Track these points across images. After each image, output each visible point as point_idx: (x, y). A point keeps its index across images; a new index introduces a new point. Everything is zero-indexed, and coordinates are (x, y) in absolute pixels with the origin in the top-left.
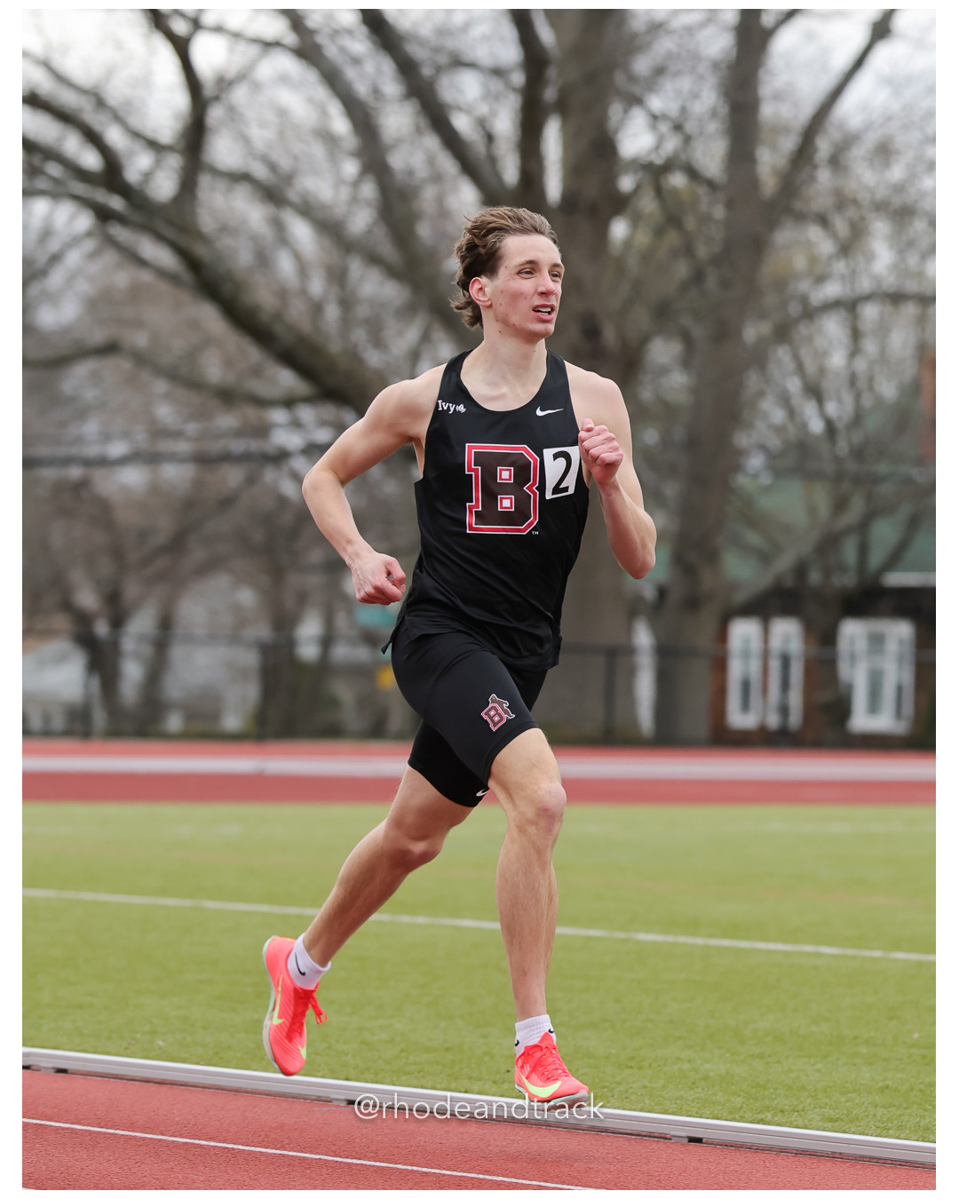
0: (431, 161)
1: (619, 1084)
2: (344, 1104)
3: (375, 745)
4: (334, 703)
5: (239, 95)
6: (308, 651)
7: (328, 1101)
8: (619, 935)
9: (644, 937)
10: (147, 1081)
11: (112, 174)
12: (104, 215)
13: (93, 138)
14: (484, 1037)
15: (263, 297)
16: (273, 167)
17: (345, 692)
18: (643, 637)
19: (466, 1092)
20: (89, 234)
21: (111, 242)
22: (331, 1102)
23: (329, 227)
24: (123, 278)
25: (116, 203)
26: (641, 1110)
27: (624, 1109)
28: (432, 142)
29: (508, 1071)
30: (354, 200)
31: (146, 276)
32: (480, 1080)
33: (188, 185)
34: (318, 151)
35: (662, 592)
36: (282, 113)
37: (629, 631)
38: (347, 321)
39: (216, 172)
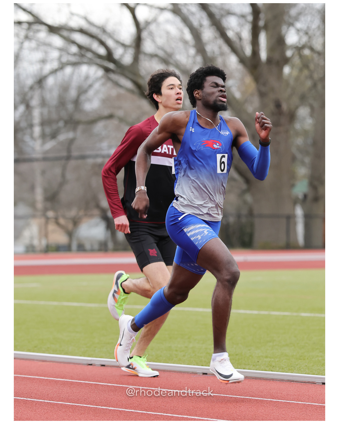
0: (220, 48)
1: (297, 365)
2: (202, 374)
5: (153, 27)
7: (195, 373)
8: (295, 314)
9: (304, 314)
11: (110, 56)
12: (107, 70)
13: (102, 43)
14: (249, 350)
16: (165, 52)
18: (299, 212)
19: (244, 369)
20: (102, 77)
21: (109, 79)
22: (197, 374)
24: (114, 92)
25: (111, 66)
26: (305, 374)
27: (299, 373)
28: (220, 42)
29: (258, 362)
30: (194, 63)
31: (122, 91)
32: (249, 365)
33: (136, 59)
34: (181, 45)
35: (305, 196)
36: (168, 33)
37: (294, 209)
39: (145, 54)
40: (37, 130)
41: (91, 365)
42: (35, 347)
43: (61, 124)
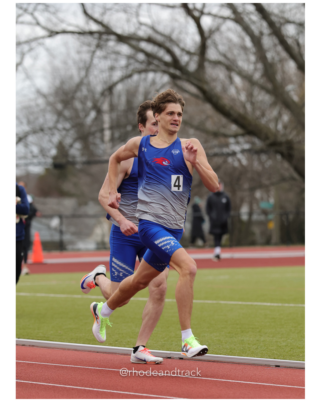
0: (279, 54)
2: (275, 367)
3: (268, 247)
4: (253, 234)
5: (216, 36)
6: (245, 217)
7: (269, 366)
11: (175, 63)
12: (173, 77)
13: (169, 51)
15: (225, 101)
17: (257, 230)
20: (168, 83)
21: (176, 85)
23: (247, 78)
25: (178, 73)
28: (280, 48)
30: (256, 69)
31: (187, 96)
33: (200, 65)
34: (242, 52)
36: (229, 40)
38: (254, 110)
39: (210, 61)
40: (107, 134)
41: (170, 358)
42: (116, 341)
43: (129, 128)
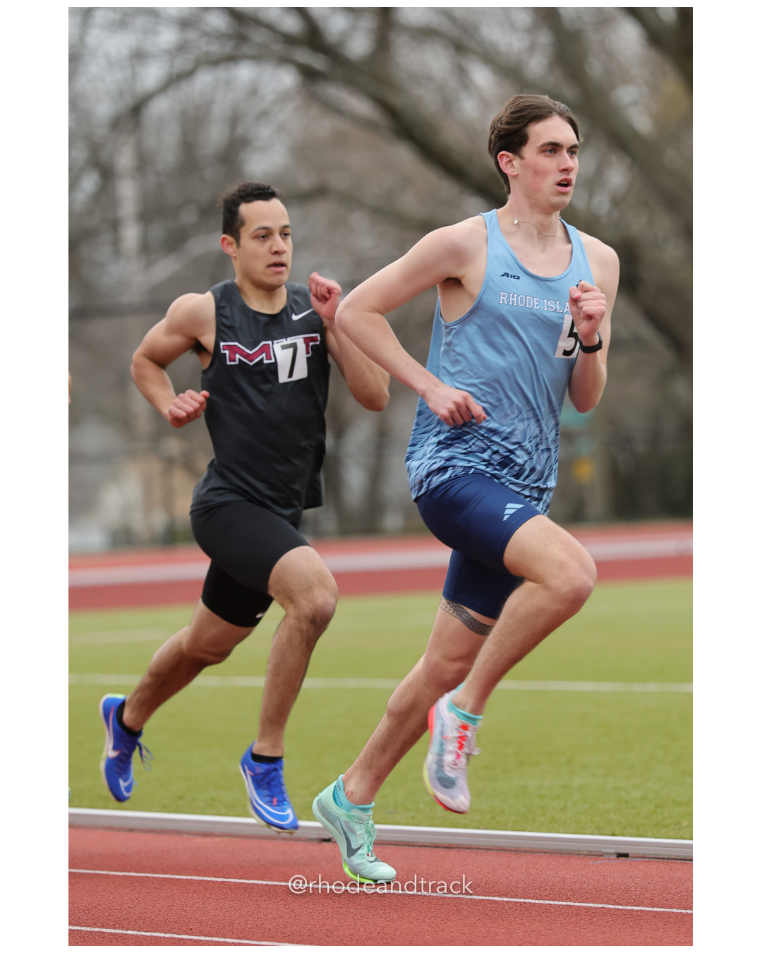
10: (436, 846)
11: (313, 36)
12: (309, 74)
21: (316, 99)
23: (509, 71)
30: (532, 48)
31: (343, 125)
33: (382, 43)
40: (131, 234)
43: (189, 217)
